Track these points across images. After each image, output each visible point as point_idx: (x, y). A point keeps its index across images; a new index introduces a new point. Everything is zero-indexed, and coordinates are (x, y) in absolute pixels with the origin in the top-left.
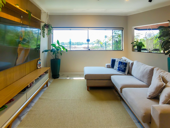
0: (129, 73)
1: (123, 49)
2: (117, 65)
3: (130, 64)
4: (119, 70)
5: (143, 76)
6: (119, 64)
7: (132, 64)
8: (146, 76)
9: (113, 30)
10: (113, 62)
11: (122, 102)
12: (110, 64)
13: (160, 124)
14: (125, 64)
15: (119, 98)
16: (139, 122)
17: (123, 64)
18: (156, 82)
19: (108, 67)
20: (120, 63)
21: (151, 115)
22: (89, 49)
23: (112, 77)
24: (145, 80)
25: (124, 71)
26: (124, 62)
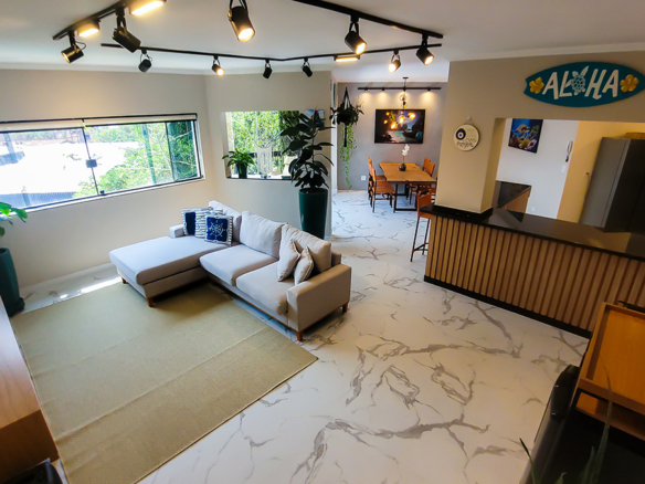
0: (236, 241)
1: (203, 173)
2: (201, 226)
3: (235, 220)
4: (211, 237)
5: (265, 244)
6: (209, 225)
7: (240, 220)
8: (271, 243)
9: (166, 122)
10: (190, 218)
11: (235, 301)
12: (182, 225)
13: (299, 308)
14: (224, 223)
15: (227, 296)
16: (271, 318)
17: (219, 223)
18: (287, 254)
19: (180, 234)
20: (211, 221)
21: (287, 303)
22: (102, 192)
23: (203, 259)
24: (269, 250)
25: (223, 238)
26: (220, 217)
